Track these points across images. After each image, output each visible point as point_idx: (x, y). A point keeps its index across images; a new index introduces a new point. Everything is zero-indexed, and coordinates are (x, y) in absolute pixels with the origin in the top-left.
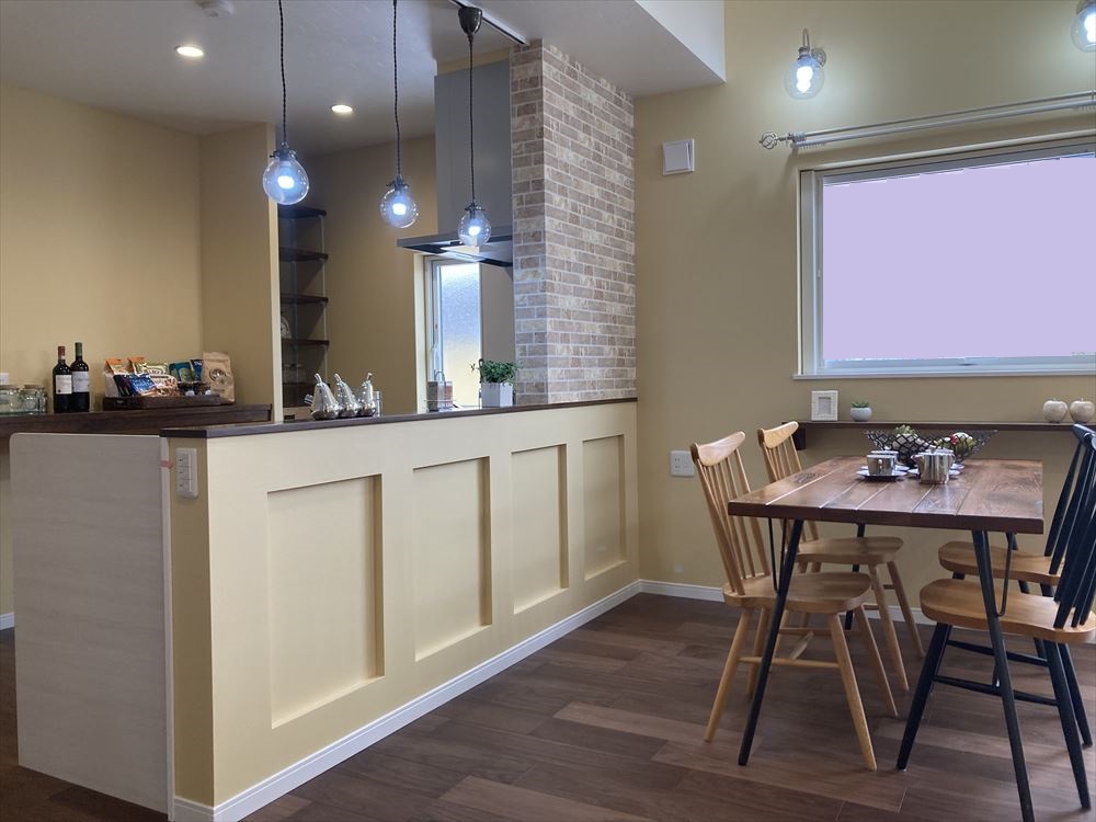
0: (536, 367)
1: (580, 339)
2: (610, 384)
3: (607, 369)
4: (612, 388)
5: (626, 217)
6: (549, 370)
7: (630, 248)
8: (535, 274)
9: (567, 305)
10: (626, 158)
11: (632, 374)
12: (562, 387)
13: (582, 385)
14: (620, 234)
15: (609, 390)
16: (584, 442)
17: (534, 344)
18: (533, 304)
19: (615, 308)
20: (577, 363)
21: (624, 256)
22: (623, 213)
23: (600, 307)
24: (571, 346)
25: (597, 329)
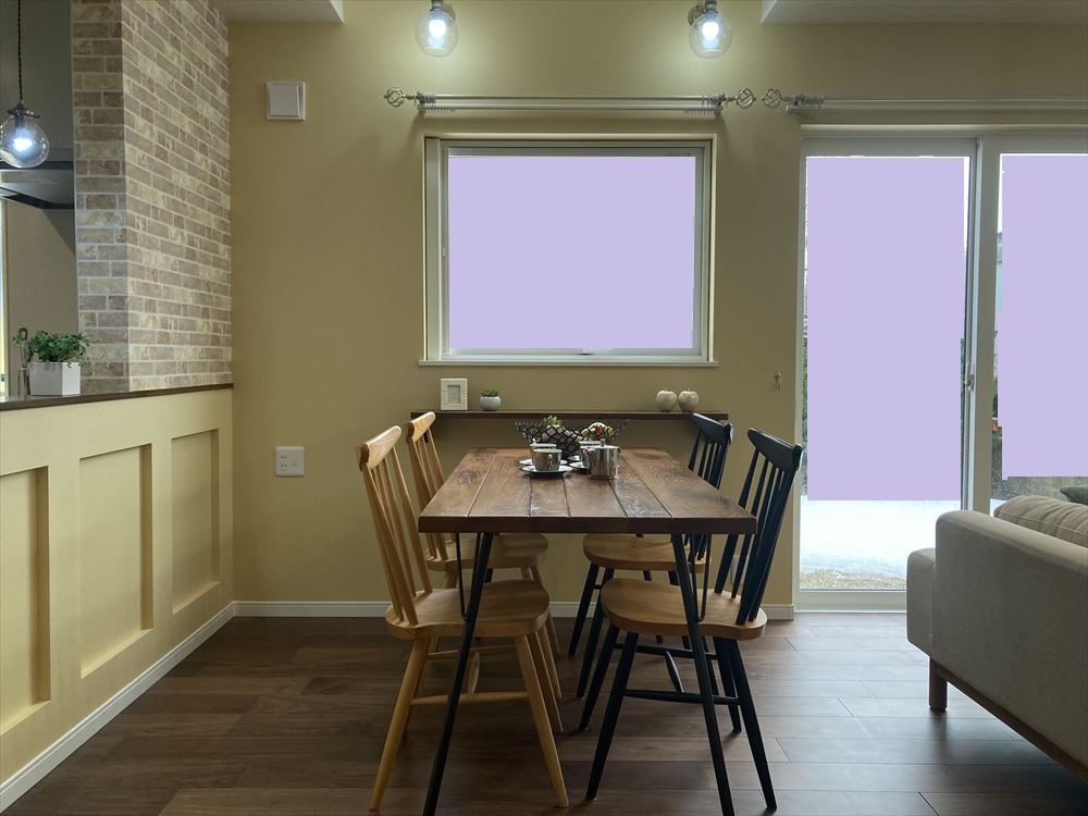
0: (111, 341)
1: (170, 308)
2: (202, 367)
3: (199, 348)
4: (206, 371)
5: (220, 163)
6: (131, 346)
7: (226, 202)
8: (110, 217)
9: (153, 262)
10: (220, 91)
11: (227, 354)
12: (147, 369)
13: (171, 368)
14: (214, 182)
15: (202, 374)
16: (173, 439)
17: (108, 311)
18: (106, 257)
19: (209, 273)
20: (165, 338)
21: (218, 210)
22: (217, 157)
23: (193, 270)
24: (158, 316)
25: (187, 296)
